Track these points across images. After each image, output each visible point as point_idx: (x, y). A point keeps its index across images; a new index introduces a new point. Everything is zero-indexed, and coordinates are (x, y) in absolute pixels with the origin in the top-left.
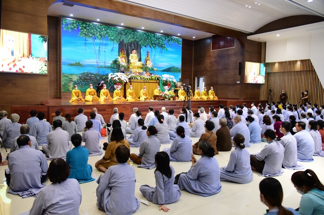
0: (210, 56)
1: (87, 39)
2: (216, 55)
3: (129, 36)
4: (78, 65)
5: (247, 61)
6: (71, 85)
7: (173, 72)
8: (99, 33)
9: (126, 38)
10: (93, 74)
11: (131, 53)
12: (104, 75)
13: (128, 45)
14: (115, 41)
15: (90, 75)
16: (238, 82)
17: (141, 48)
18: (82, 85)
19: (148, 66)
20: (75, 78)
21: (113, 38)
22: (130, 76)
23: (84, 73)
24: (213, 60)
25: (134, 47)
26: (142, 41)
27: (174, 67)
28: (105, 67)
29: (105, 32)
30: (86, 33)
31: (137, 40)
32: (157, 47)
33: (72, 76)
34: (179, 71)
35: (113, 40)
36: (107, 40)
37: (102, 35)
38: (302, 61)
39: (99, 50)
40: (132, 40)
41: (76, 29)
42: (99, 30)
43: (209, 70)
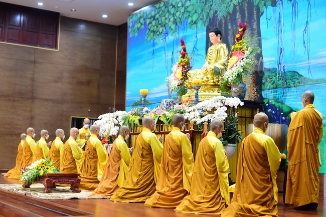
14: (200, 23)
21: (195, 18)
29: (182, 10)
42: (172, 11)
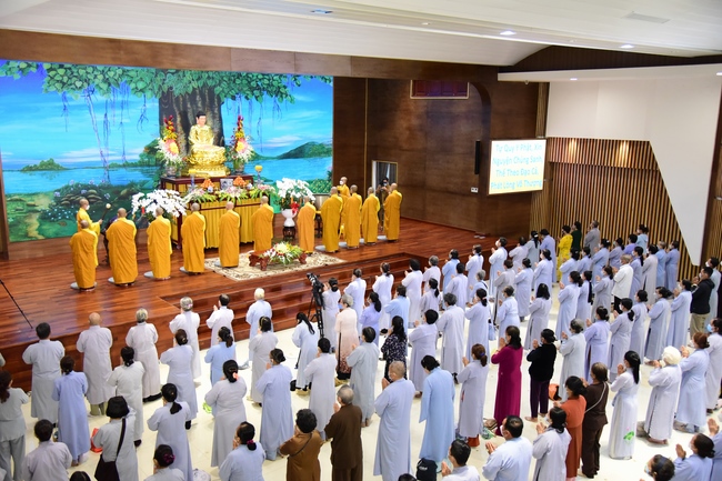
0: (408, 112)
1: (68, 95)
2: (421, 110)
3: (188, 75)
4: (49, 167)
5: (495, 139)
6: (34, 222)
7: (310, 156)
8: (100, 77)
9: (180, 80)
10: (93, 187)
11: (195, 123)
12: (123, 187)
13: (184, 100)
15: (83, 191)
16: (475, 190)
17: (220, 103)
18: (64, 217)
19: (239, 156)
20: (44, 204)
22: (189, 197)
23: (67, 187)
24: (415, 122)
25: (203, 104)
26: (224, 85)
27: (313, 144)
28: (124, 166)
30: (65, 79)
31: (210, 83)
32: (266, 96)
33: (35, 198)
34: (327, 153)
35: (142, 90)
36: (125, 92)
37: (111, 81)
38: (632, 144)
39: (106, 123)
40: (195, 84)
41: (34, 70)
43: (405, 146)
